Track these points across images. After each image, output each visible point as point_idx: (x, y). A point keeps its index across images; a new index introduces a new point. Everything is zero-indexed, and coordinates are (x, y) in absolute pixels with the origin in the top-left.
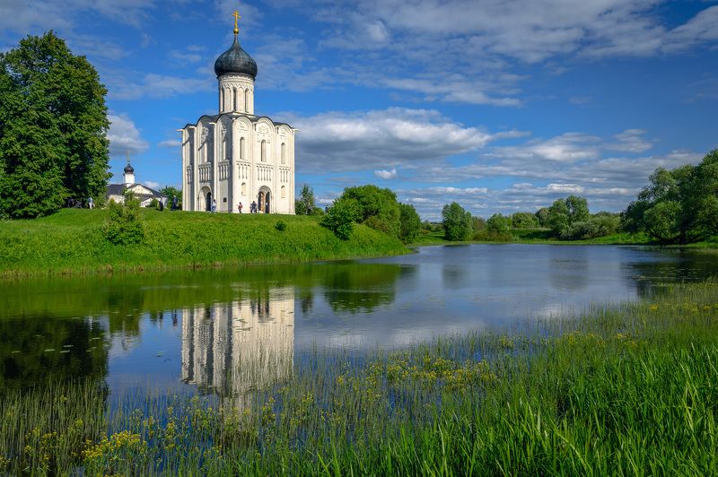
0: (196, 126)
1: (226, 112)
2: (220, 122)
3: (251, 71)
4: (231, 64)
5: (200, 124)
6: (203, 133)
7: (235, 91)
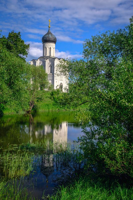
0: (37, 60)
1: (47, 56)
2: (48, 60)
3: (54, 41)
4: (50, 39)
5: (39, 60)
6: (40, 63)
7: (50, 48)
